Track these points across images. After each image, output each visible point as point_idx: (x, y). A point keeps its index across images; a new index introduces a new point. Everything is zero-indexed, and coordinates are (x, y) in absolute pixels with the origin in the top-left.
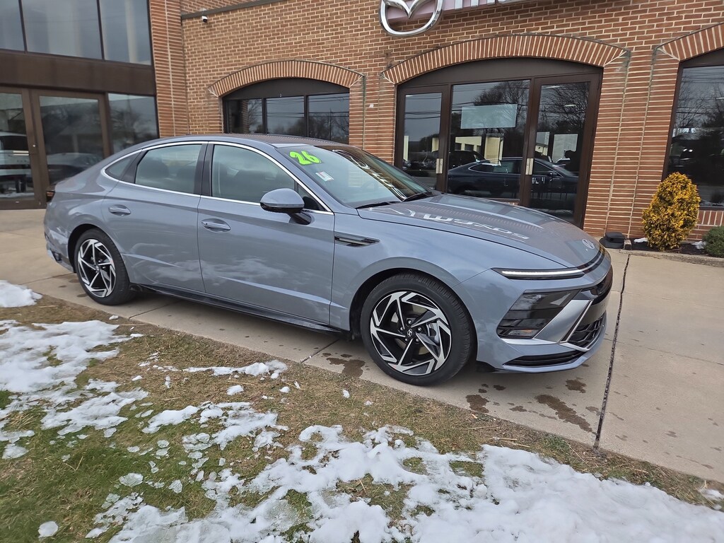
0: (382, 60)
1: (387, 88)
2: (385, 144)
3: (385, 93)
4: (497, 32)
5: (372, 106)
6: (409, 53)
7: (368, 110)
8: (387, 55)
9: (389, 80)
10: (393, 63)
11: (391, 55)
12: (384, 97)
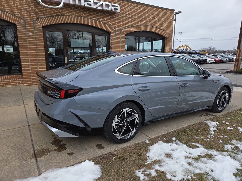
0: (34, 15)
1: (39, 27)
2: (41, 51)
3: (38, 29)
4: (81, 15)
5: (31, 34)
6: (47, 14)
7: (28, 35)
8: (36, 13)
9: (39, 24)
10: (39, 17)
11: (38, 13)
12: (38, 31)
